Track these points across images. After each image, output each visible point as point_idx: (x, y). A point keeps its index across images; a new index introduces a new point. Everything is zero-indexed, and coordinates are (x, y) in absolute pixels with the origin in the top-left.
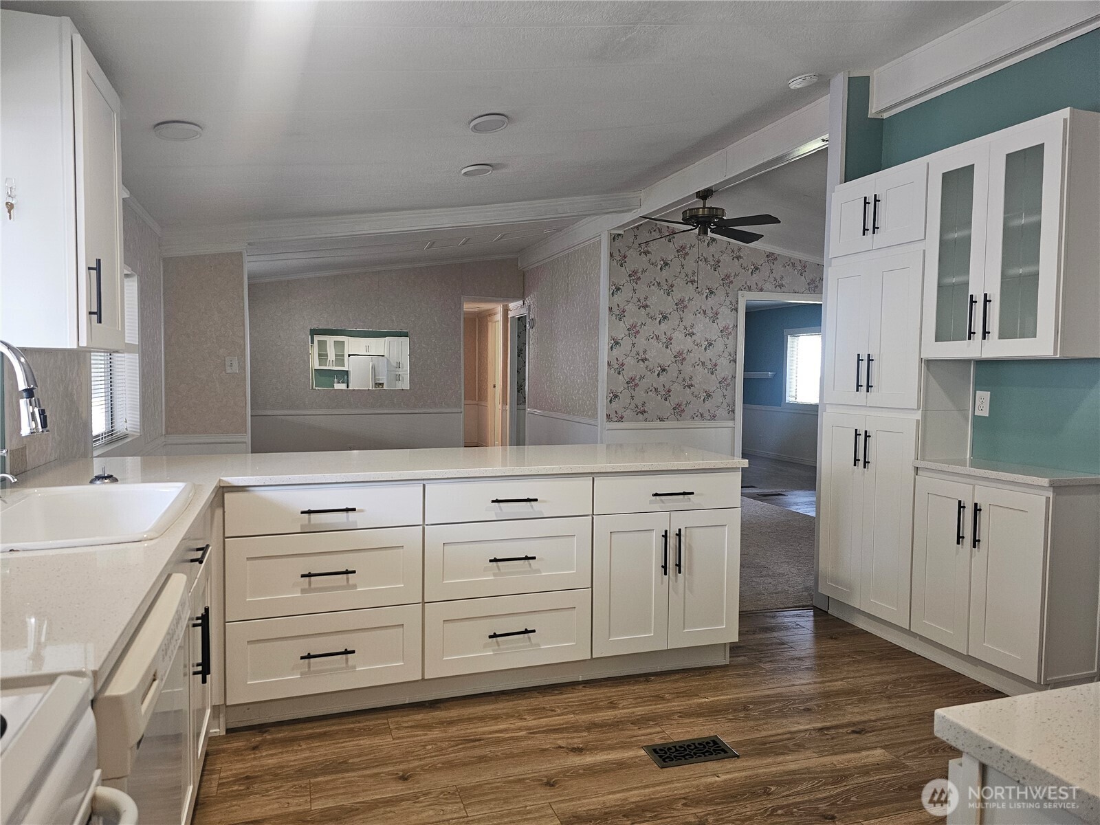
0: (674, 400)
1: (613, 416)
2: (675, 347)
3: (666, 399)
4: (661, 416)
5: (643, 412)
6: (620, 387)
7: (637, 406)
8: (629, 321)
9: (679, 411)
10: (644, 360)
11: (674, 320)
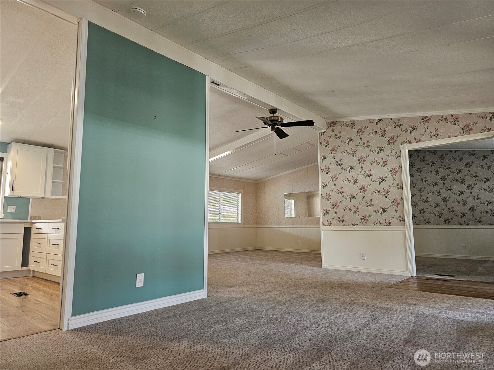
0: (361, 214)
1: (326, 223)
2: (360, 184)
3: (356, 214)
4: (353, 223)
5: (342, 221)
6: (329, 207)
7: (339, 218)
8: (331, 173)
9: (364, 220)
10: (341, 193)
11: (358, 170)
